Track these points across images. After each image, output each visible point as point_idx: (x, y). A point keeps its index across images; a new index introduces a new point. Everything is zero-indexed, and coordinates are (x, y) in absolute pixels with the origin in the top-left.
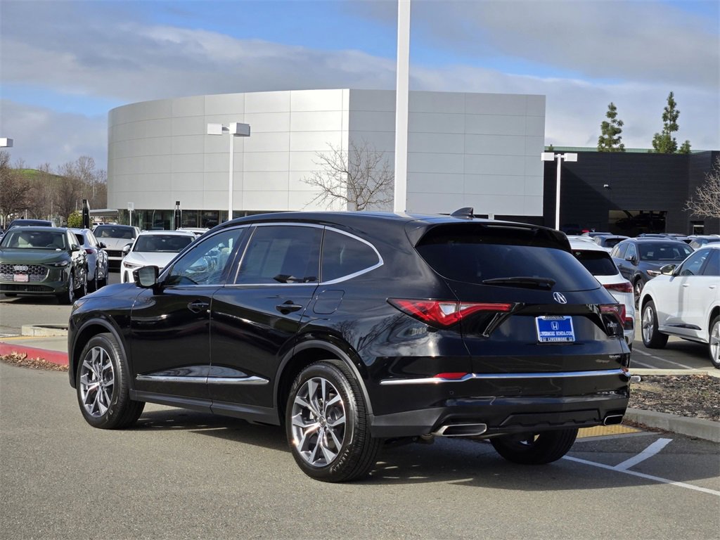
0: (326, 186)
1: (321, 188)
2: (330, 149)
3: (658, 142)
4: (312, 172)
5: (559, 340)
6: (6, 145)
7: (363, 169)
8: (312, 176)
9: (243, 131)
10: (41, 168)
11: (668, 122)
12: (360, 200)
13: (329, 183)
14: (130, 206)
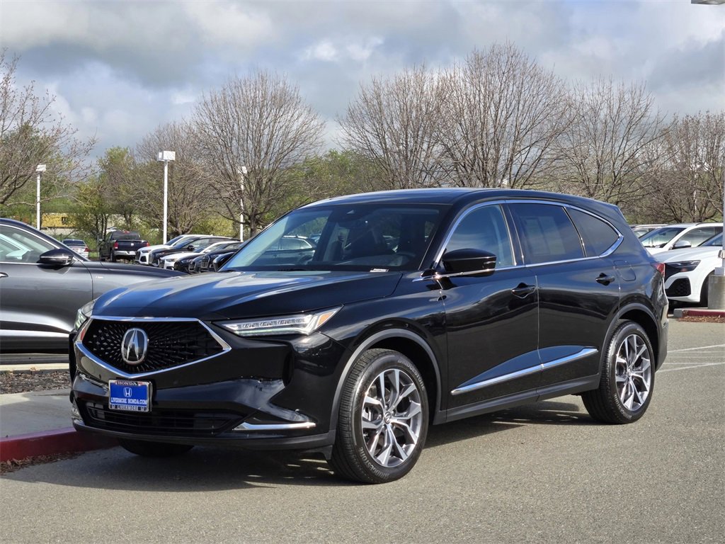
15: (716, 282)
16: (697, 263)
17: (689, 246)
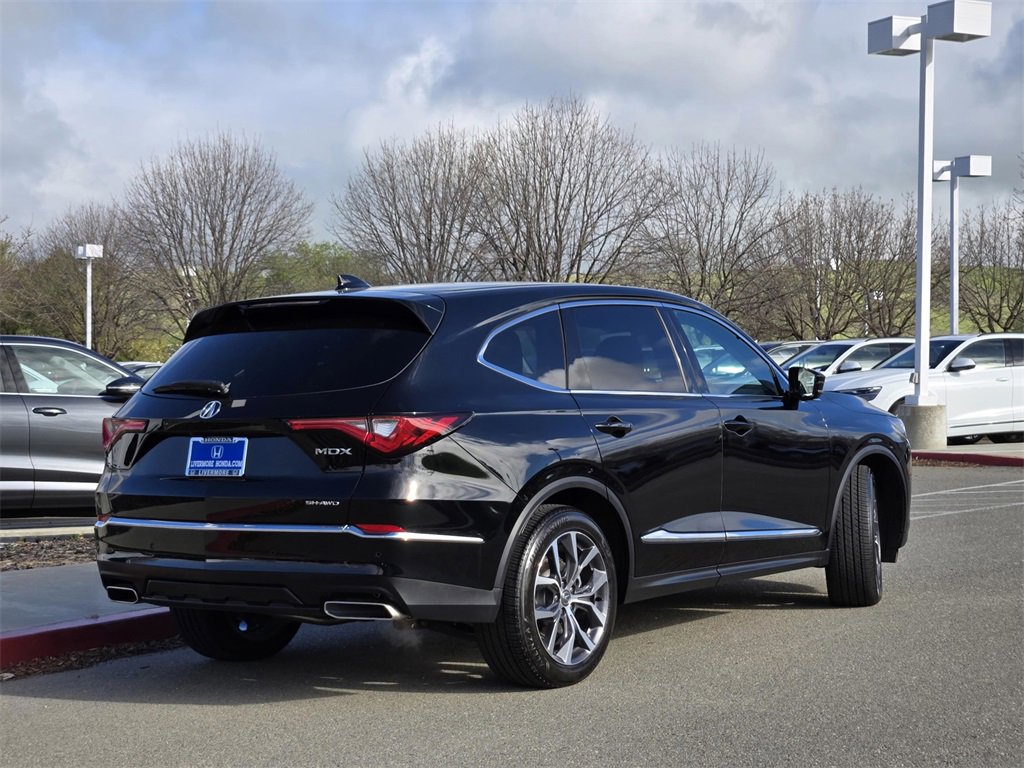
5: (216, 473)
15: (908, 414)
16: (877, 391)
17: (860, 369)
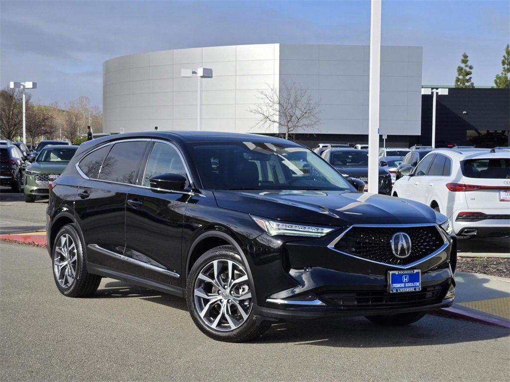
0: (265, 114)
1: (262, 116)
2: (268, 87)
3: (498, 81)
4: (255, 104)
6: (32, 87)
7: (292, 102)
8: (255, 107)
9: (208, 74)
10: (52, 105)
11: (506, 66)
12: (290, 124)
13: (268, 112)
14: (122, 130)
